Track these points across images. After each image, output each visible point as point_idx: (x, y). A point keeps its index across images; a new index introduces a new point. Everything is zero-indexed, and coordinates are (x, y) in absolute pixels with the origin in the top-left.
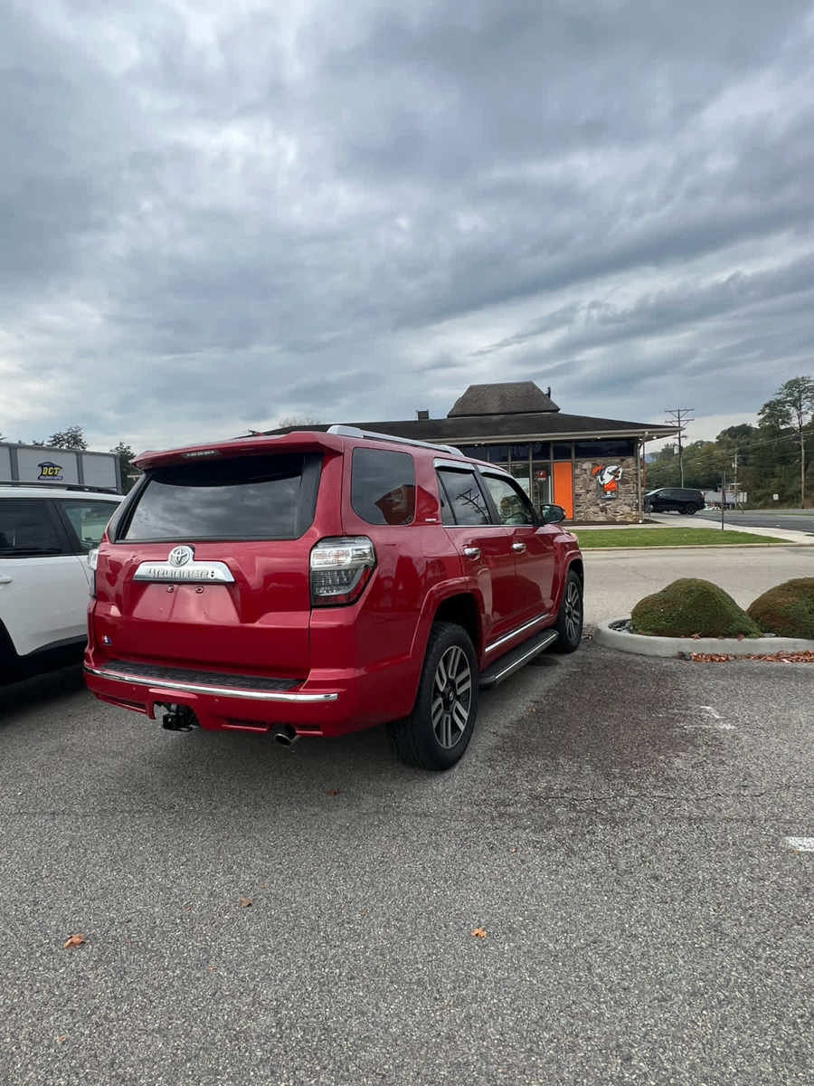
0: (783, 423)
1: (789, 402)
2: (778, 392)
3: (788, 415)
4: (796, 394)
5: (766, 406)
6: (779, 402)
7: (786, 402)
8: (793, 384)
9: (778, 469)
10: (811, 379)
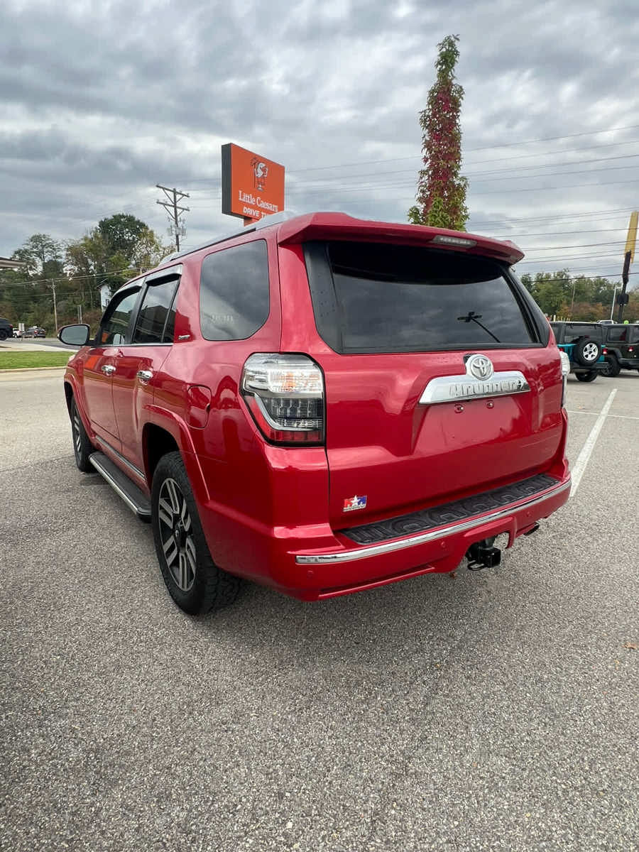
0: (31, 269)
1: (35, 252)
2: (26, 242)
3: (34, 263)
4: (40, 248)
5: (16, 253)
6: (26, 251)
7: (33, 252)
8: (37, 239)
9: (32, 305)
10: (50, 238)
